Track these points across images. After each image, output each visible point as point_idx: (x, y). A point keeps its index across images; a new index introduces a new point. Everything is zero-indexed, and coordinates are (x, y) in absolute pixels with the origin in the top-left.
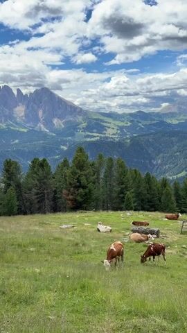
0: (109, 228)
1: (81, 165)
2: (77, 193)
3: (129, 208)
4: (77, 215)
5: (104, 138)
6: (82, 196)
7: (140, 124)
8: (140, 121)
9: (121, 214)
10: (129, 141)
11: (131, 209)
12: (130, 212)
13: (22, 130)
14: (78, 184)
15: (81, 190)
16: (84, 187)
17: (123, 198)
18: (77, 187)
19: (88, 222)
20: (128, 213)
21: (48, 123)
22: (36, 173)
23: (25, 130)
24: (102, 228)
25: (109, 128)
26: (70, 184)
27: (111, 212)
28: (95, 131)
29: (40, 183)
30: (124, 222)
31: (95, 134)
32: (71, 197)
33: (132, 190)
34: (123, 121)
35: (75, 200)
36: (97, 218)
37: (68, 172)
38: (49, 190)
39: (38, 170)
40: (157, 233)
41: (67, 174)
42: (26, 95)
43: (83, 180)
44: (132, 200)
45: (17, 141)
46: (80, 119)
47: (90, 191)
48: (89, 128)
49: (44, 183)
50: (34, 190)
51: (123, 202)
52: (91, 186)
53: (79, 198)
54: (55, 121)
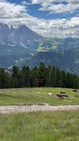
0: (52, 94)
1: (42, 70)
2: (40, 80)
3: (60, 87)
4: (41, 89)
5: (51, 50)
6: (42, 82)
7: (69, 44)
8: (69, 42)
9: (57, 89)
10: (63, 52)
11: (61, 87)
12: (60, 88)
13: (12, 45)
14: (41, 77)
15: (42, 79)
16: (43, 78)
17: (58, 82)
18: (41, 78)
19: (45, 91)
20: (59, 89)
21: (25, 42)
22: (25, 71)
23: (14, 46)
24: (50, 94)
25: (54, 45)
26: (38, 77)
27: (53, 88)
28: (47, 46)
29: (26, 75)
30: (57, 92)
31: (47, 48)
32: (38, 82)
33: (62, 79)
34: (61, 42)
35: (40, 83)
36: (48, 90)
37: (37, 72)
38: (29, 79)
39: (26, 70)
40: (67, 96)
41: (37, 73)
42: (15, 28)
43: (43, 76)
44: (61, 83)
45: (10, 51)
46: (40, 40)
47: (45, 79)
48: (44, 45)
49: (28, 76)
50: (24, 78)
51: (58, 84)
52: (46, 78)
53: (41, 82)
54: (28, 41)
